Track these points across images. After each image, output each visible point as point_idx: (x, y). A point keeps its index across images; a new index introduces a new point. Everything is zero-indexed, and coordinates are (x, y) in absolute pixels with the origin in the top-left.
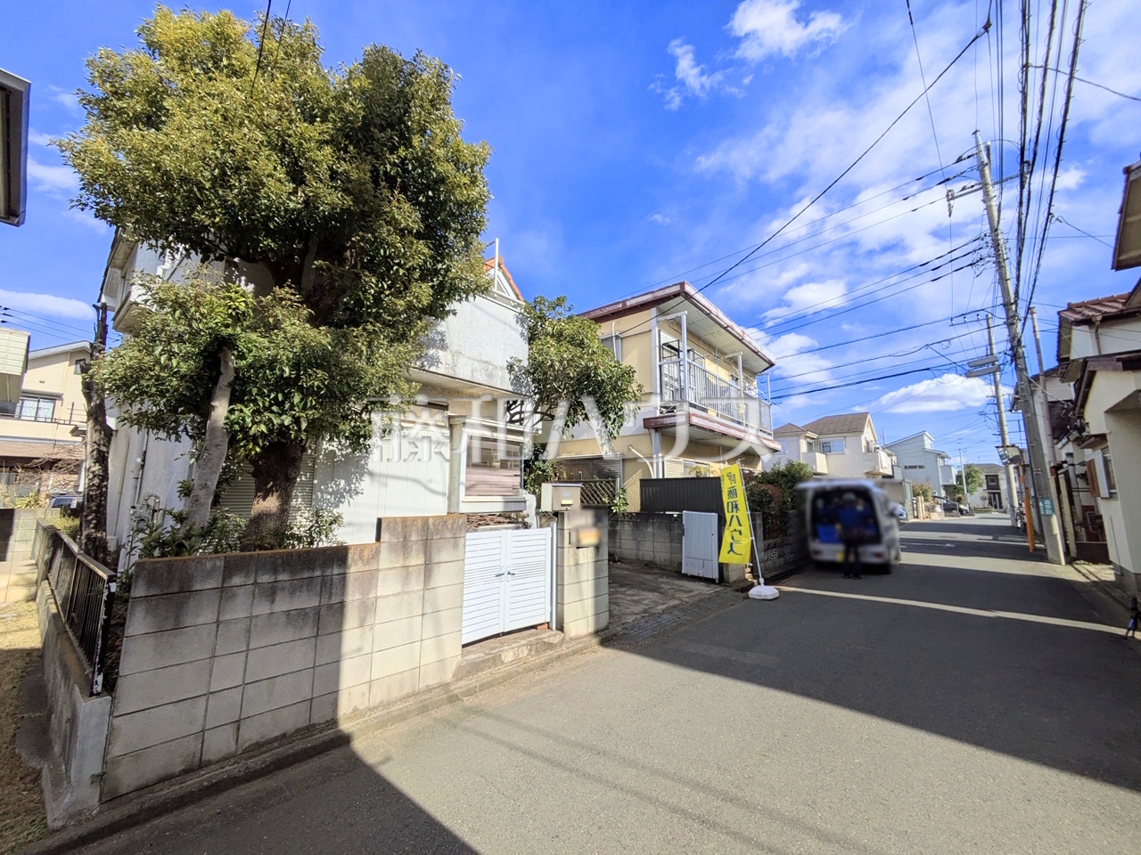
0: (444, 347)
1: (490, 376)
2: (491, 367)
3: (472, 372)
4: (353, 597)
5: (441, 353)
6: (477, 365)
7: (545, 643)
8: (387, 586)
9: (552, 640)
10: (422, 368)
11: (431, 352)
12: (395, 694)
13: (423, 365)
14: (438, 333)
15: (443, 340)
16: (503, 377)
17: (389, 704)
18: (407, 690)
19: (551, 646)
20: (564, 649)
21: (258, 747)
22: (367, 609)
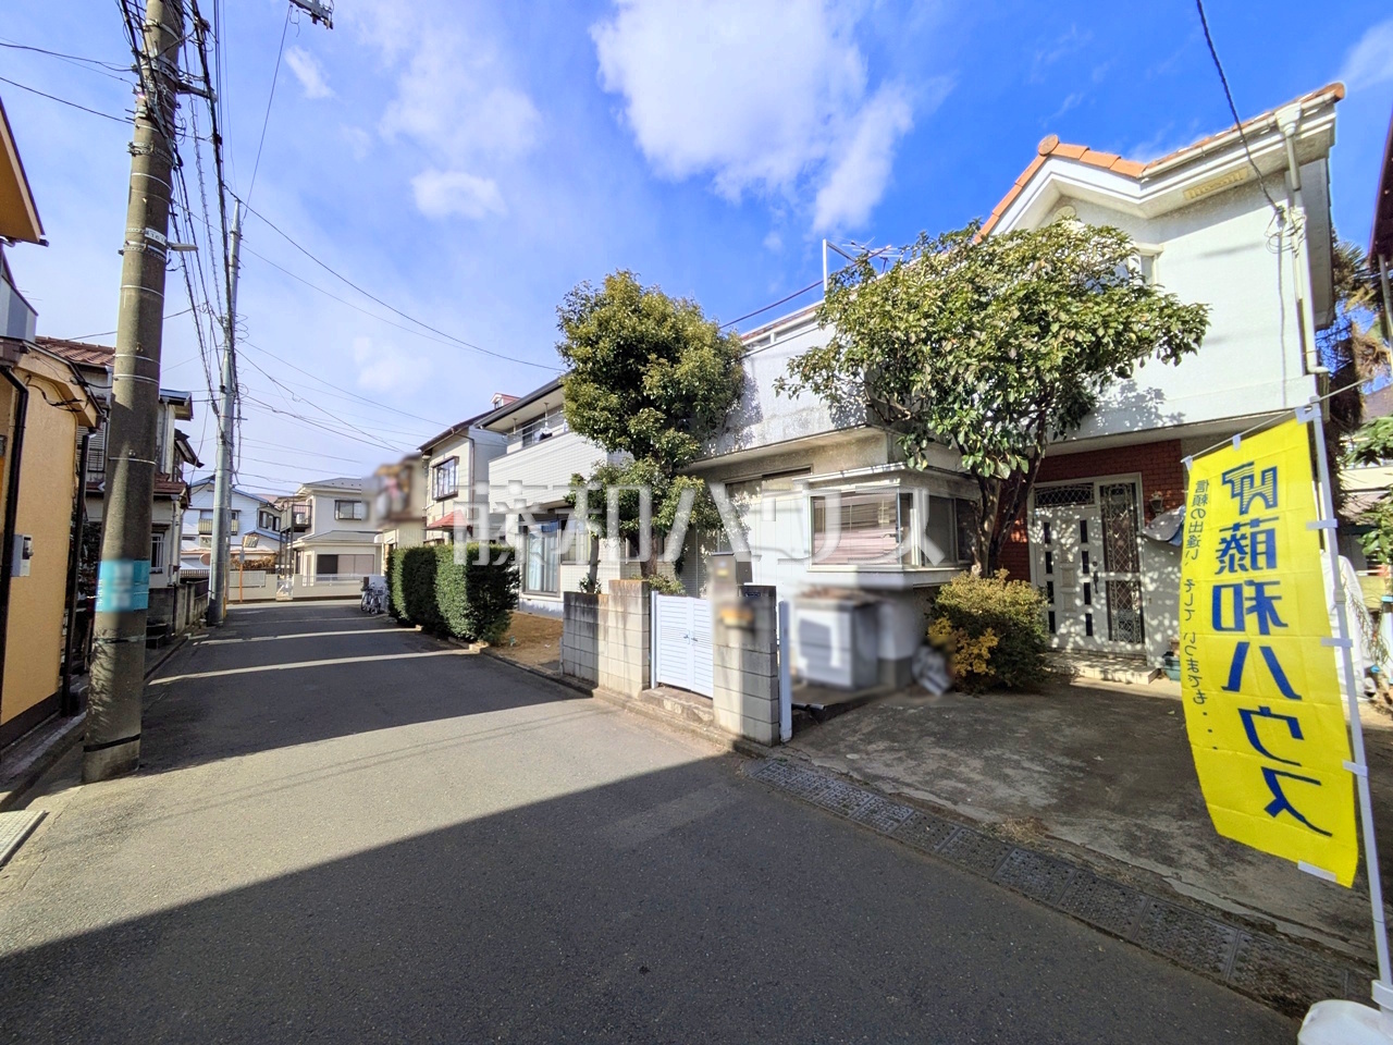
0: (759, 418)
1: (804, 424)
2: (804, 414)
3: (784, 430)
4: (600, 622)
5: (754, 429)
6: (789, 420)
7: (695, 714)
8: (611, 622)
9: (701, 714)
10: (740, 450)
11: (746, 430)
12: (616, 689)
13: (740, 447)
14: (753, 408)
15: (758, 413)
16: (821, 417)
17: (614, 692)
18: (620, 689)
19: (699, 720)
20: (703, 730)
21: (583, 679)
22: (606, 631)
